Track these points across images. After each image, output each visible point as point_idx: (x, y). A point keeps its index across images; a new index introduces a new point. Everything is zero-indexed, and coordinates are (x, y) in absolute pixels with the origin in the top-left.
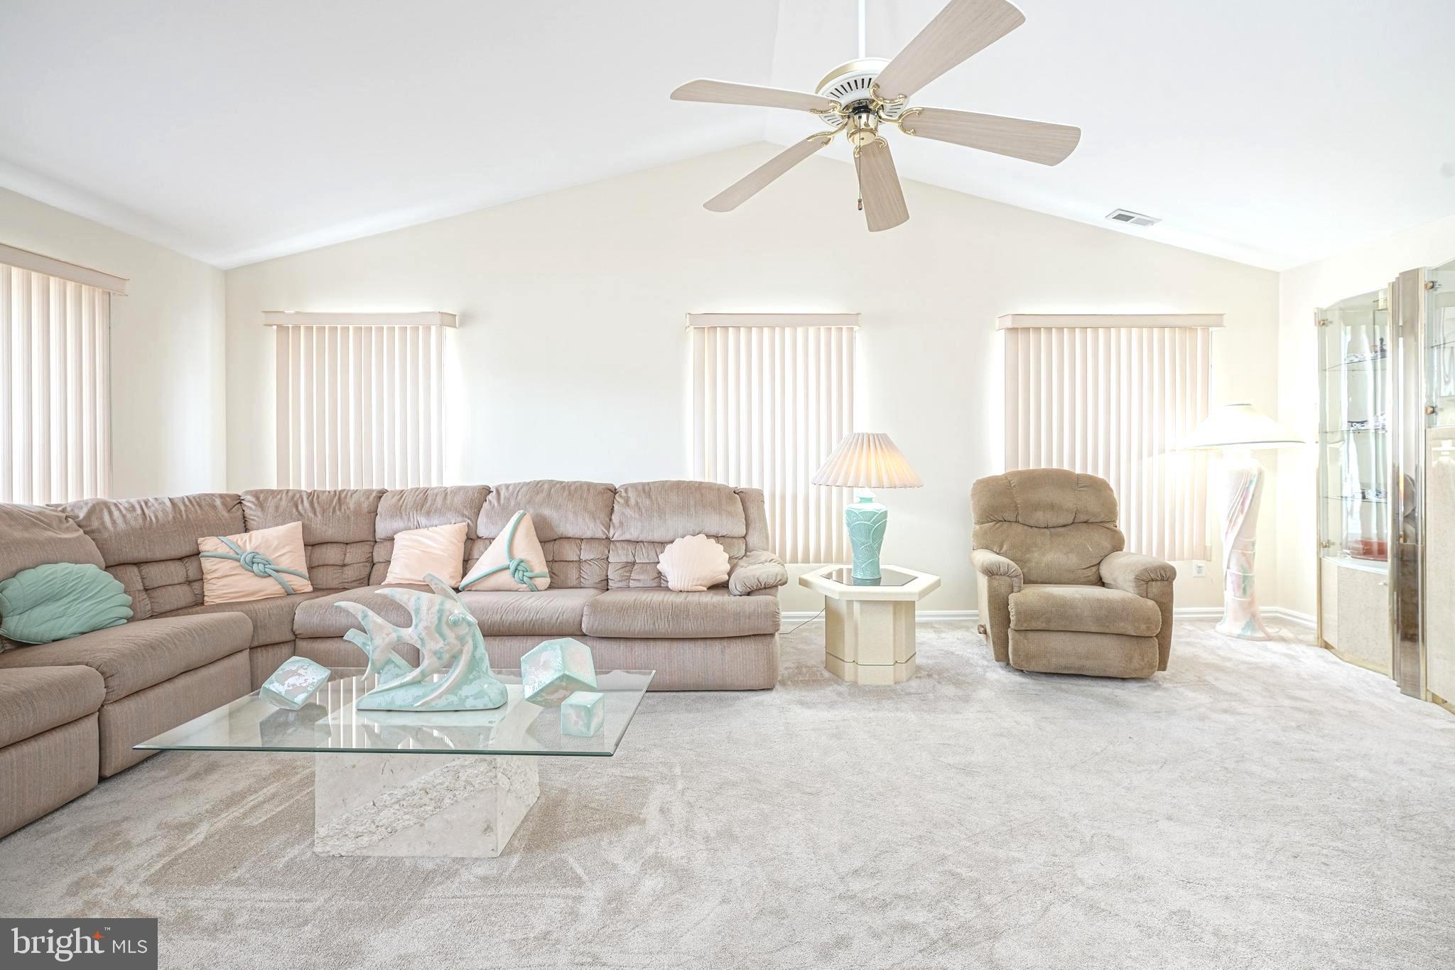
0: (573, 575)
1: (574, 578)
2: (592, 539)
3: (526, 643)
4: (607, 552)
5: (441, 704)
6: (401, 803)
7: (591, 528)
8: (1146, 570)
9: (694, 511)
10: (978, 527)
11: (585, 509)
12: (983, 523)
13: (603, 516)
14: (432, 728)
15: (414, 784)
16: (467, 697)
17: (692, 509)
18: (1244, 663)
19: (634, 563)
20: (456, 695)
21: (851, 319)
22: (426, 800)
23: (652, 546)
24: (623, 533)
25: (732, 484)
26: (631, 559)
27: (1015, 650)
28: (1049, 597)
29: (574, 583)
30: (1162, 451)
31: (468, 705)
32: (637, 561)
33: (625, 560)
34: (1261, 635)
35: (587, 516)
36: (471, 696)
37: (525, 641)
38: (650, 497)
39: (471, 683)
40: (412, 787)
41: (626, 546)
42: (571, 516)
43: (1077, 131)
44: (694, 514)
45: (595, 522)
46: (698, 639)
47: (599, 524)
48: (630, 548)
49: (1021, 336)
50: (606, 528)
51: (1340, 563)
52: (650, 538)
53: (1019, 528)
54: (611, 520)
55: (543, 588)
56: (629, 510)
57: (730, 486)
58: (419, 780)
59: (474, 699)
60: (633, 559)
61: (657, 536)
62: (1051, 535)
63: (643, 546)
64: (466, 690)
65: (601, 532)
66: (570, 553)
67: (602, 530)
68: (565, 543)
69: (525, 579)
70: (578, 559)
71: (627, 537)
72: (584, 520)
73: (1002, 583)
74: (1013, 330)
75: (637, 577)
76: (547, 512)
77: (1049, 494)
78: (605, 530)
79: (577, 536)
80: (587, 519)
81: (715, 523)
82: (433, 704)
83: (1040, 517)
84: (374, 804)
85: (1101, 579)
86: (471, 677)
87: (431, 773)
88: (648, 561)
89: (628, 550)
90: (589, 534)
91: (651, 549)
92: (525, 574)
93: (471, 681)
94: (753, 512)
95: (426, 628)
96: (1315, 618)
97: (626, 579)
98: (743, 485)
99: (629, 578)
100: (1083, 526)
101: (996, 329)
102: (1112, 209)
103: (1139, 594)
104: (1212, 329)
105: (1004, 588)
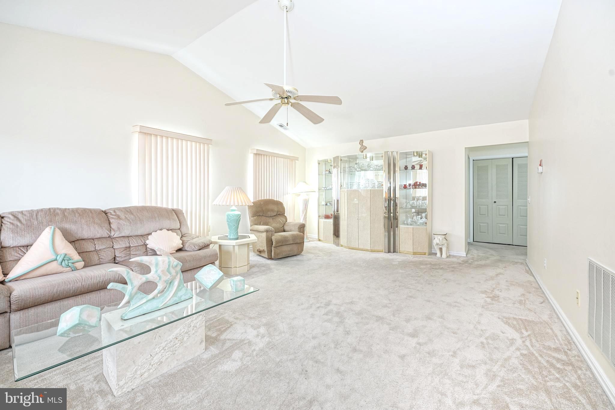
0: (95, 258)
1: (96, 260)
2: (100, 238)
3: (100, 293)
4: (112, 244)
5: (171, 302)
6: (165, 348)
7: (101, 232)
8: (300, 225)
9: (158, 219)
10: (252, 218)
11: (94, 222)
12: (253, 217)
13: (107, 225)
14: (158, 317)
15: (171, 337)
16: (181, 296)
17: (157, 219)
18: (312, 247)
19: (130, 247)
20: (176, 297)
21: (207, 141)
22: (177, 342)
23: (138, 238)
24: (120, 233)
25: (170, 207)
26: (128, 245)
27: (275, 253)
28: (282, 236)
29: (97, 262)
30: (287, 194)
31: (183, 299)
32: (131, 246)
33: (125, 246)
34: (308, 241)
35: (96, 226)
36: (183, 295)
37: (99, 293)
38: (132, 214)
39: (181, 290)
40: (170, 339)
41: (123, 239)
42: (85, 227)
43: (324, 120)
44: (158, 221)
45: (102, 228)
46: (188, 270)
47: (105, 229)
48: (126, 240)
49: (258, 156)
50: (109, 231)
51: (323, 220)
52: (136, 234)
53: (264, 218)
54: (110, 227)
55: (81, 268)
56: (122, 221)
57: (169, 208)
58: (173, 334)
59: (185, 296)
60: (129, 245)
61: (139, 233)
62: (272, 219)
63: (133, 238)
64: (180, 294)
65: (106, 234)
66: (89, 247)
67: (107, 233)
68: (83, 242)
69: (70, 264)
70: (94, 250)
71: (123, 235)
72: (95, 228)
73: (270, 234)
74: (256, 154)
75: (135, 253)
76: (67, 226)
77: (271, 207)
78: (108, 232)
79: (90, 238)
80: (97, 228)
81: (167, 223)
82: (168, 303)
83: (269, 214)
84: (151, 356)
85: (284, 230)
86: (180, 288)
87: (179, 329)
88: (137, 245)
89: (125, 241)
90: (98, 236)
91: (138, 239)
92: (69, 261)
93: (181, 289)
94: (181, 218)
95: (162, 271)
96: (317, 236)
97: (129, 255)
98: (175, 207)
99: (130, 254)
100: (279, 216)
101: (250, 152)
102: (279, 123)
103: (299, 232)
104: (296, 161)
105: (270, 235)
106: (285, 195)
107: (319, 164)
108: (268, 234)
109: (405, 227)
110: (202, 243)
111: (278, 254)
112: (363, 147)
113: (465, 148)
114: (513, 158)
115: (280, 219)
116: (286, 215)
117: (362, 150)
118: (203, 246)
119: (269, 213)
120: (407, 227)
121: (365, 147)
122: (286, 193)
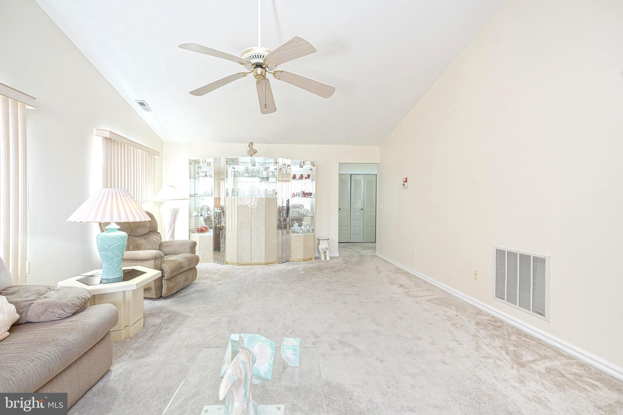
27: (168, 288)
53: (132, 238)
73: (159, 261)
100: (152, 234)
101: (95, 135)
102: (140, 99)
103: (190, 253)
104: (156, 156)
105: (159, 263)
106: (144, 203)
107: (190, 164)
108: (157, 262)
109: (297, 235)
110: (78, 298)
111: (172, 289)
112: (252, 151)
113: (339, 163)
114: (351, 175)
115: (154, 238)
116: (158, 231)
117: (251, 153)
118: (81, 305)
119: (139, 230)
120: (298, 235)
121: (255, 151)
122: (144, 202)
